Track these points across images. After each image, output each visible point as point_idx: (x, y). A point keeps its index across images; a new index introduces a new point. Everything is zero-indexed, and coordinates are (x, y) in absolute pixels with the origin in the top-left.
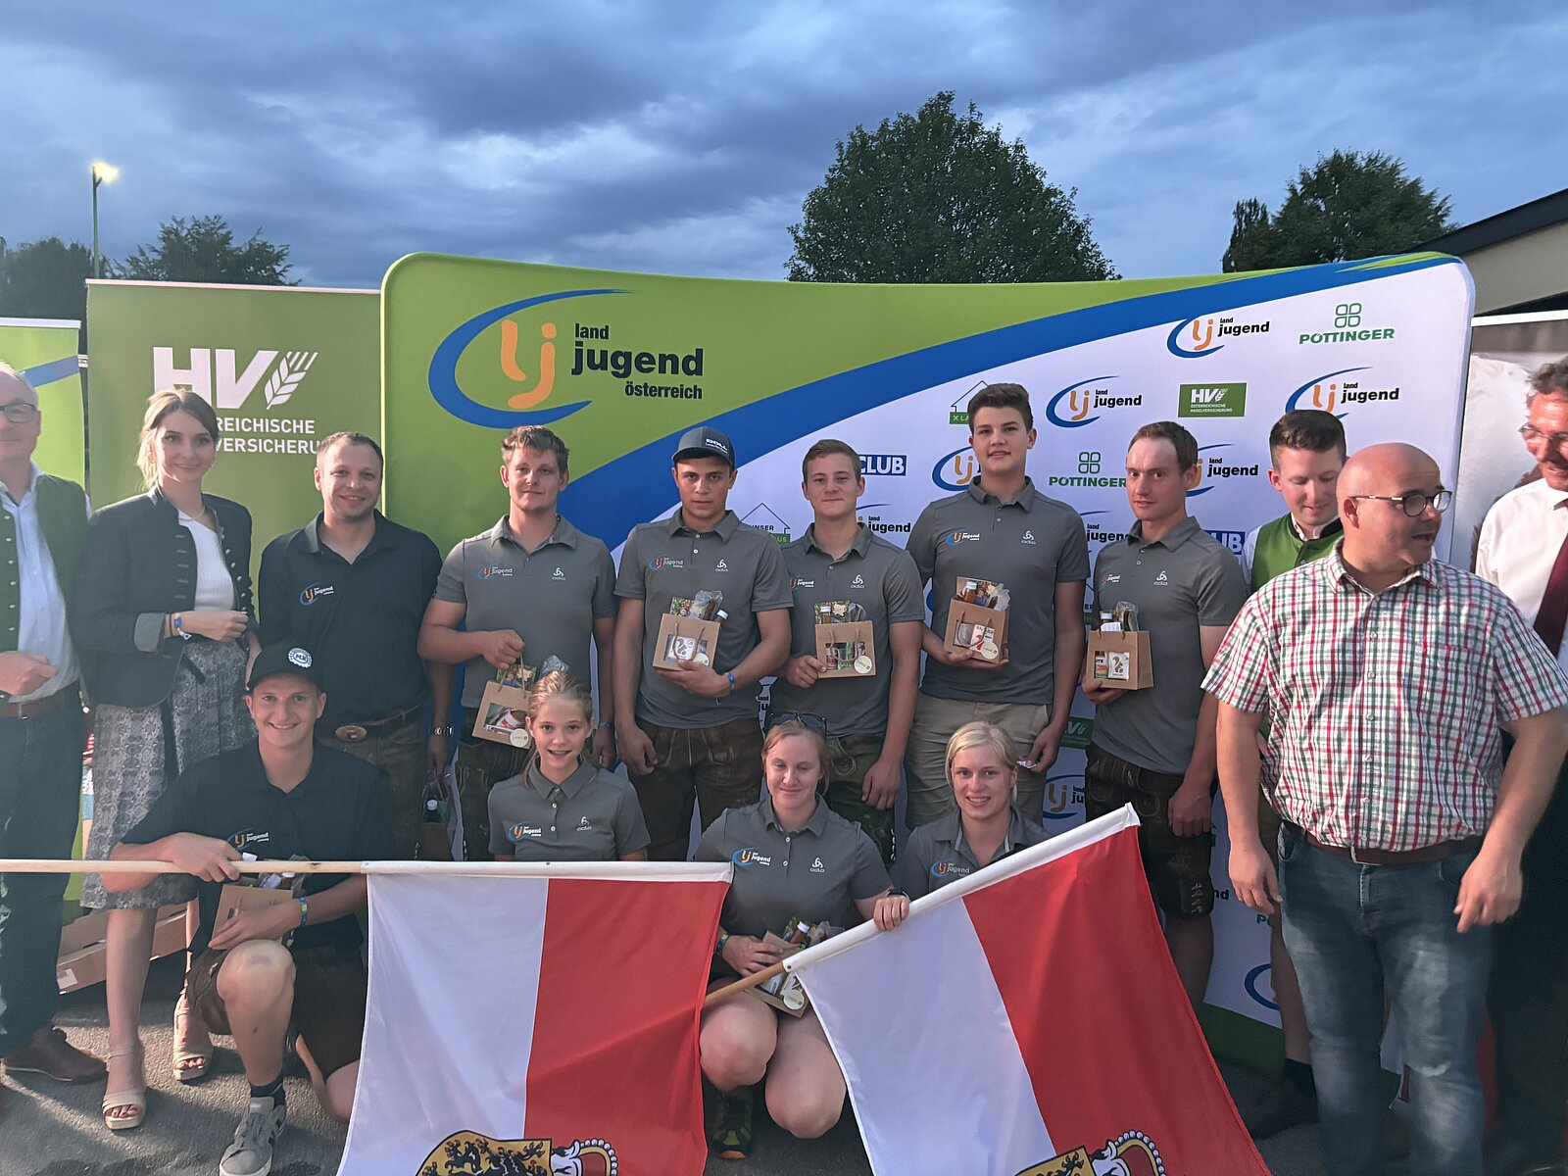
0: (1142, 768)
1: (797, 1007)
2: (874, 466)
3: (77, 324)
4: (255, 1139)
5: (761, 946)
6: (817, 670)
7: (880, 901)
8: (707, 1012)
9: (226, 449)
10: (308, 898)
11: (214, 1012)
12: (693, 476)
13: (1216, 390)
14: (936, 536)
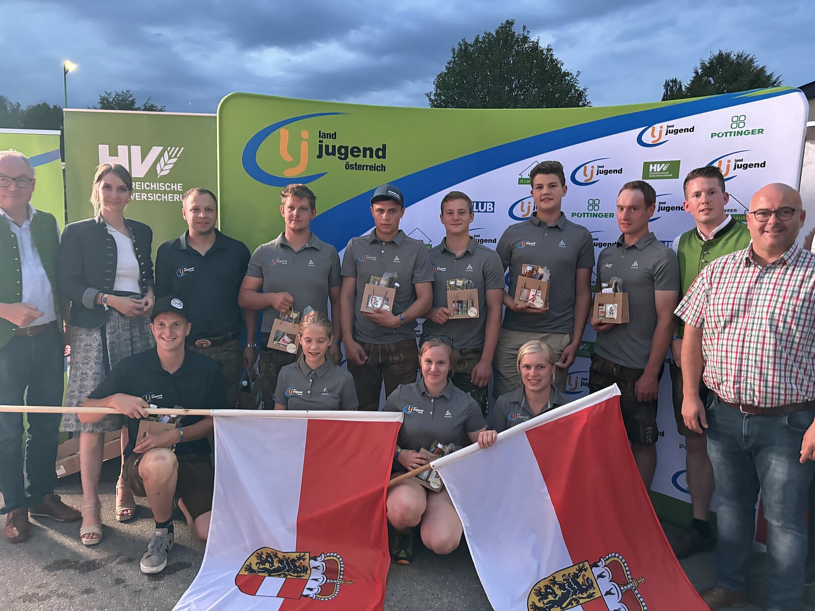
0: (621, 366)
1: (436, 487)
2: (477, 207)
3: (59, 132)
4: (158, 550)
5: (419, 455)
6: (448, 315)
7: (481, 433)
8: (390, 489)
9: (137, 199)
10: (183, 428)
11: (137, 485)
12: (381, 211)
13: (663, 165)
14: (512, 244)
